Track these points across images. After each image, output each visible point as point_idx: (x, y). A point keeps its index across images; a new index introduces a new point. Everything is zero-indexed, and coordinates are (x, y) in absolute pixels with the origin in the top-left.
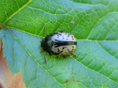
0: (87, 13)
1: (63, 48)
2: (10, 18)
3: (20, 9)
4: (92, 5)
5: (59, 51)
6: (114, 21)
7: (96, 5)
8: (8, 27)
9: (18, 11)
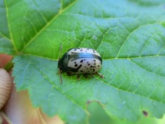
0: (111, 27)
1: (82, 61)
2: (28, 44)
3: (38, 34)
4: (117, 19)
5: (76, 65)
6: (150, 34)
7: (122, 18)
8: (25, 55)
9: (36, 36)
